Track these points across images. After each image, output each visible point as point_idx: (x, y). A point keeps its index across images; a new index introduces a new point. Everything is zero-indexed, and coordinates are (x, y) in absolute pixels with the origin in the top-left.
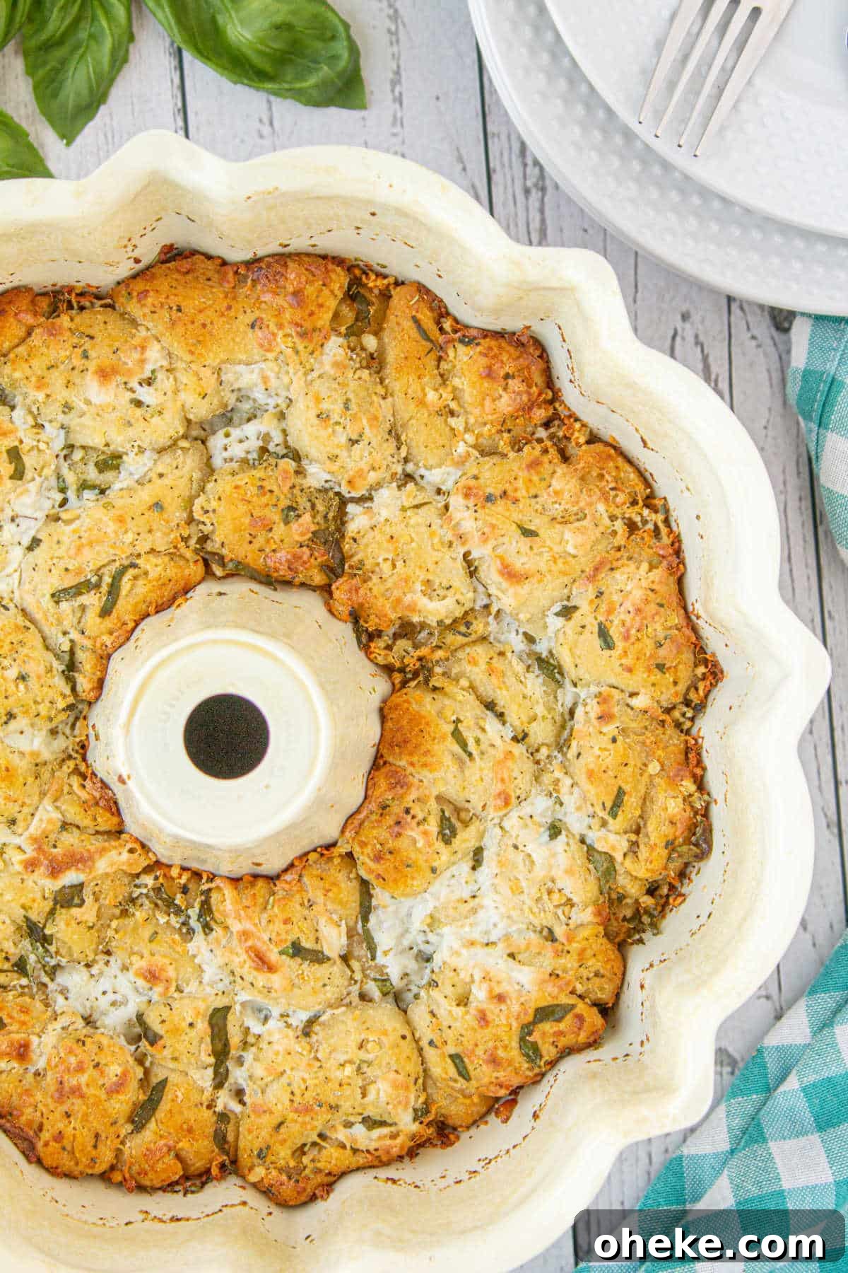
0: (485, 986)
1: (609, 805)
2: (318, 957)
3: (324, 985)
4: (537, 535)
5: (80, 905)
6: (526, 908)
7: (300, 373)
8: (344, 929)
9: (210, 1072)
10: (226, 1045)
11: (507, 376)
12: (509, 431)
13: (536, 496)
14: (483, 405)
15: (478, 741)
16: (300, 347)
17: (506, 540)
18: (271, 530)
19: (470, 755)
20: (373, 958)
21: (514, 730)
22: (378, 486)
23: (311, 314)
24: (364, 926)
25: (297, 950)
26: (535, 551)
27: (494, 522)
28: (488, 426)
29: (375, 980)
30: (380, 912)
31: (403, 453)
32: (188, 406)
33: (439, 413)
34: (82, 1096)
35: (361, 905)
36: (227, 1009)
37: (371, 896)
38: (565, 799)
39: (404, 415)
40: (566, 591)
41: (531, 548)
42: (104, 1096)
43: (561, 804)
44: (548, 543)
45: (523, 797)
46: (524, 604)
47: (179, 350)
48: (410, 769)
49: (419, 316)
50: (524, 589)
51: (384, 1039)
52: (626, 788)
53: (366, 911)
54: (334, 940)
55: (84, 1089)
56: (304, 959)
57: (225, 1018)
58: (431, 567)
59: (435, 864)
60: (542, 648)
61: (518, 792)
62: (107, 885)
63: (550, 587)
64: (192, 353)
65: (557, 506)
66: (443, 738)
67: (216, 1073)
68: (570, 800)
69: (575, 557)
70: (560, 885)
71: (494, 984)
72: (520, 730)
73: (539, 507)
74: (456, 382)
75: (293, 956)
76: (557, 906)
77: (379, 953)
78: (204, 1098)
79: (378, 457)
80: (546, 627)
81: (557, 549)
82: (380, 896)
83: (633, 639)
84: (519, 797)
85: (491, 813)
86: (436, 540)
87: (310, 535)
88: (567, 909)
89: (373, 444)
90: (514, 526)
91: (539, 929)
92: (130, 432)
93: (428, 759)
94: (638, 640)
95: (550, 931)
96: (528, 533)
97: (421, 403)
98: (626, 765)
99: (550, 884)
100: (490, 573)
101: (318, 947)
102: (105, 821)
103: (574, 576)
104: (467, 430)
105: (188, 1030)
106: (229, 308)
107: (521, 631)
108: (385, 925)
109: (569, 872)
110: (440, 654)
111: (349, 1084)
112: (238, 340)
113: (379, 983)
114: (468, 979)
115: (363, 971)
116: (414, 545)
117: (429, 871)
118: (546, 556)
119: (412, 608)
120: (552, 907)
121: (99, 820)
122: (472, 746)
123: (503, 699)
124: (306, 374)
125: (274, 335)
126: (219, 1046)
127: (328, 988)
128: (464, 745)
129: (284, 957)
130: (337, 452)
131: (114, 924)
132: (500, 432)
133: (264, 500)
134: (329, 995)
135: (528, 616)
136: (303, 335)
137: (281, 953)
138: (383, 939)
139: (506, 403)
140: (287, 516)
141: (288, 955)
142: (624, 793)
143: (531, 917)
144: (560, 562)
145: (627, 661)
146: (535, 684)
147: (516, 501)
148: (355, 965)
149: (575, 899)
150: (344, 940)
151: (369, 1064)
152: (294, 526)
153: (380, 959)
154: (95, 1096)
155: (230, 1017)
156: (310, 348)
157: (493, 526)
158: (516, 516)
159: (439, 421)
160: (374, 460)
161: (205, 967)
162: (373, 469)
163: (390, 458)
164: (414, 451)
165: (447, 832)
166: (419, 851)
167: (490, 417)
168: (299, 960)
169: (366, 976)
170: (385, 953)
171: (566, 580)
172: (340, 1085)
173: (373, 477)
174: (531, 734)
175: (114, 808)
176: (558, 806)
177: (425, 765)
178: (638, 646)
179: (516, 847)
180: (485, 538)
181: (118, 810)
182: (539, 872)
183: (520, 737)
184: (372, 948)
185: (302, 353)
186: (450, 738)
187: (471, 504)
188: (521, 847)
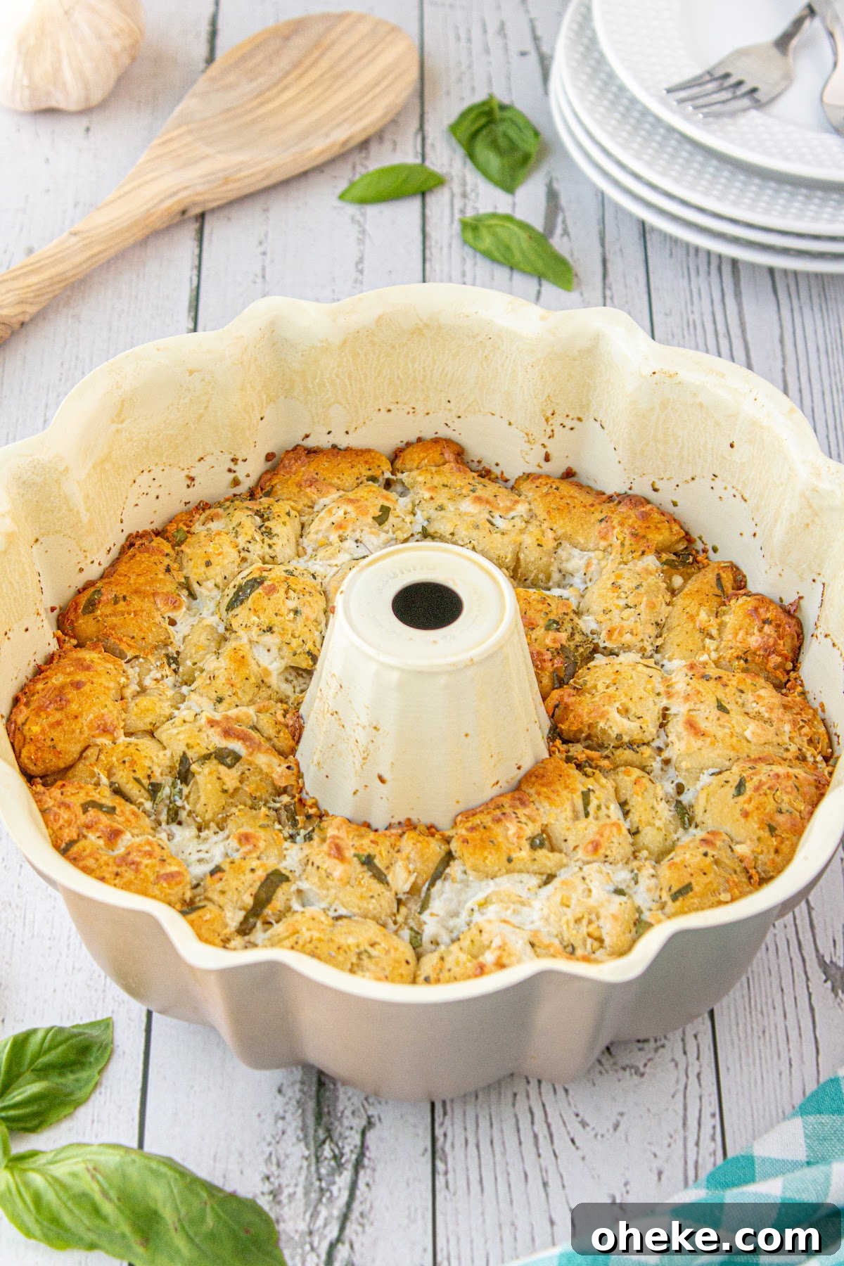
0: (497, 953)
1: (674, 889)
2: (380, 877)
3: (372, 897)
4: (728, 713)
5: (230, 767)
6: (564, 919)
7: (617, 561)
8: (412, 879)
9: (241, 915)
10: (268, 900)
11: (765, 622)
12: (746, 661)
13: (742, 692)
14: (737, 634)
15: (599, 807)
16: (627, 543)
17: (702, 707)
18: (533, 629)
19: (587, 815)
20: (420, 913)
21: (632, 826)
22: (627, 648)
23: (649, 527)
24: (428, 889)
25: (368, 862)
26: (721, 722)
27: (701, 689)
28: (733, 650)
29: (411, 929)
30: (447, 884)
31: (659, 642)
32: (524, 546)
33: (702, 631)
34: (137, 871)
35: (437, 868)
36: (287, 879)
37: (448, 865)
38: (641, 879)
39: (674, 622)
40: (727, 763)
41: (718, 719)
42: (152, 878)
43: (636, 883)
44: (733, 722)
45: (610, 859)
46: (689, 755)
47: (541, 512)
48: (535, 797)
49: (724, 575)
50: (697, 743)
51: (392, 951)
52: (696, 888)
53: (438, 875)
54: (401, 879)
55: (142, 867)
56: (370, 870)
57: (281, 882)
58: (635, 698)
59: (514, 855)
60: (686, 798)
61: (608, 853)
62: (255, 778)
63: (718, 751)
64: (549, 512)
65: (754, 705)
66: (573, 791)
67: (246, 918)
68: (645, 881)
69: (749, 741)
70: (601, 923)
71: (505, 954)
72: (635, 826)
73: (740, 701)
74: (726, 618)
75: (363, 864)
76: (589, 935)
77: (427, 913)
78: (225, 931)
79: (640, 628)
80: (698, 779)
81: (738, 729)
82: (455, 869)
83: (761, 792)
84: (606, 856)
85: (580, 854)
86: (649, 686)
87: (559, 646)
88: (596, 944)
89: (642, 616)
90: (714, 699)
91: (565, 944)
92: (475, 533)
93: (554, 796)
94: (765, 794)
95: (574, 948)
96: (721, 707)
97: (692, 618)
98: (705, 874)
99: (593, 917)
100: (676, 727)
101: (385, 872)
102: (284, 741)
103: (741, 756)
104: (716, 650)
105: (247, 872)
106: (592, 505)
107: (676, 782)
108: (445, 896)
109: (615, 917)
110: (605, 763)
111: (345, 952)
112: (585, 526)
113: (413, 934)
114: (487, 943)
115: (406, 918)
116: (631, 681)
117: (505, 858)
118: (727, 731)
119: (603, 715)
120: (585, 933)
121: (282, 734)
122: (592, 809)
123: (635, 802)
124: (620, 564)
125: (614, 528)
126: (263, 896)
127: (374, 901)
128: (586, 804)
129: (355, 859)
130: (613, 608)
131: (242, 807)
132: (738, 658)
133: (540, 606)
134: (371, 907)
135: (689, 766)
136: (634, 535)
137: (355, 855)
138: (437, 905)
139: (754, 641)
140: (550, 625)
141: (360, 859)
142: (692, 890)
143: (565, 927)
144: (735, 739)
145: (748, 807)
146: (666, 812)
147: (725, 685)
148: (403, 910)
149: (607, 942)
150: (407, 887)
151: (370, 957)
152: (552, 634)
153: (425, 916)
154: (146, 875)
155: (285, 886)
156: (634, 547)
157: (699, 692)
158: (720, 695)
159: (698, 635)
160: (637, 627)
161: (287, 858)
162: (632, 633)
163: (647, 637)
164: (666, 647)
165: (538, 842)
166: (506, 837)
167: (738, 644)
168: (365, 868)
169: (406, 923)
170: (432, 915)
171: (732, 754)
172: (339, 948)
173: (627, 638)
174: (643, 833)
175: (297, 734)
176: (633, 882)
177: (548, 798)
178: (764, 799)
179: (584, 879)
180: (687, 698)
181: (300, 738)
182: (591, 902)
183: (633, 831)
184: (424, 907)
185: (626, 547)
186: (579, 793)
187: (690, 674)
188: (588, 881)
